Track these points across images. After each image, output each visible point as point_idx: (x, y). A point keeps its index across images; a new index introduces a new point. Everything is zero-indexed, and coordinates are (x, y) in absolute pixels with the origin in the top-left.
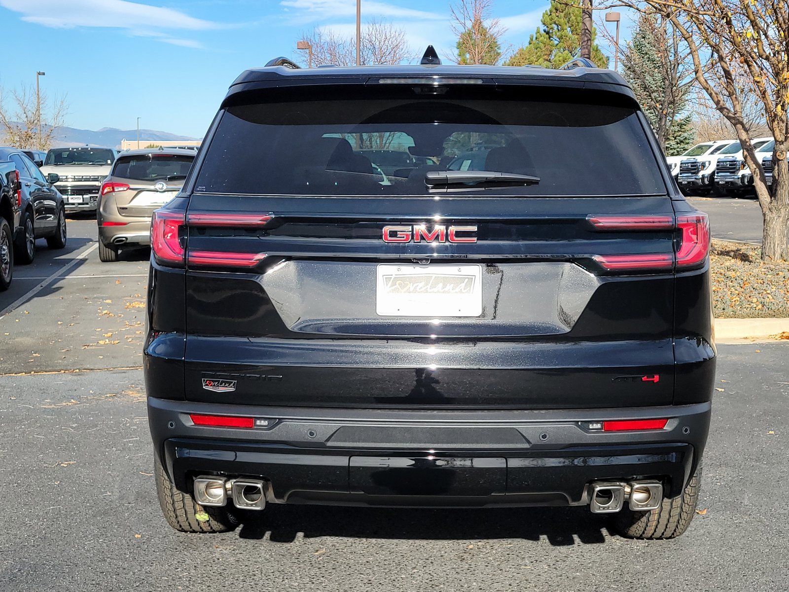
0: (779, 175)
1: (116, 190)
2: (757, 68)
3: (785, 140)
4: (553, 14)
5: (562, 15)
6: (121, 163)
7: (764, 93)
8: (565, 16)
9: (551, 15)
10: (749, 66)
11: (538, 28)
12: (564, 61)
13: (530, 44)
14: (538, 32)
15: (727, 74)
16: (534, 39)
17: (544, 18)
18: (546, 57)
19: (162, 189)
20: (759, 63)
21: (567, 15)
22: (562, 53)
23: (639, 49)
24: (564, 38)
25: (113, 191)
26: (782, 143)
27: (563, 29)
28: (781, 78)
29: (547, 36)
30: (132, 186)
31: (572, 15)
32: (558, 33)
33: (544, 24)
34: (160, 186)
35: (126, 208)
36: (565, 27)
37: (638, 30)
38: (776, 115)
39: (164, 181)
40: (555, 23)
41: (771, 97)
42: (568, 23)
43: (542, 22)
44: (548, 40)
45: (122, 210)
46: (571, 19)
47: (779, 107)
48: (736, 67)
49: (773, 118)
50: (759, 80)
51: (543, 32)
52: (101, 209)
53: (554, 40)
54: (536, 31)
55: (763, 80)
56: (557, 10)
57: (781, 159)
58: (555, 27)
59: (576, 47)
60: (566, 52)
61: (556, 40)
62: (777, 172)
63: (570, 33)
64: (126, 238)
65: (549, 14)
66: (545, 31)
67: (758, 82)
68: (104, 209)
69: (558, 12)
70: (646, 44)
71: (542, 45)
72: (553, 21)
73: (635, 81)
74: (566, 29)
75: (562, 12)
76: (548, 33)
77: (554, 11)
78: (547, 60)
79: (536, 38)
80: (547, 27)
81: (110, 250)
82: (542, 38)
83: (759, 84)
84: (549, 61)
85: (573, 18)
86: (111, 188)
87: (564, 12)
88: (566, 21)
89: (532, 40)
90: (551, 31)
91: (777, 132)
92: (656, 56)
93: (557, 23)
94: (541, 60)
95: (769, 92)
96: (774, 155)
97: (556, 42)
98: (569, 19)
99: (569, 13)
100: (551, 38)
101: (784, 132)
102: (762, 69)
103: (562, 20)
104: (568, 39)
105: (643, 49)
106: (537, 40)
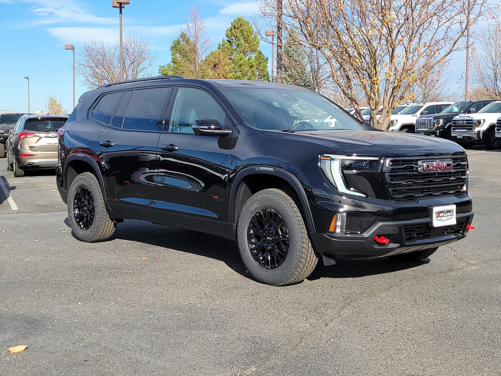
0: (373, 125)
1: (27, 137)
2: (361, 74)
3: (376, 109)
4: (233, 31)
5: (239, 31)
6: (28, 122)
7: (365, 87)
8: (240, 32)
9: (231, 31)
10: (358, 75)
11: (224, 39)
12: (241, 60)
13: (219, 49)
14: (224, 41)
15: (347, 76)
16: (221, 45)
17: (227, 33)
18: (229, 57)
19: (54, 136)
20: (362, 72)
21: (242, 31)
22: (239, 55)
23: (287, 54)
24: (240, 45)
25: (26, 137)
26: (374, 110)
27: (239, 40)
28: (372, 80)
29: (230, 44)
30: (36, 135)
31: (244, 31)
32: (236, 43)
33: (227, 36)
34: (53, 134)
35: (34, 147)
36: (240, 39)
37: (286, 42)
38: (370, 97)
39: (54, 131)
40: (234, 36)
41: (368, 89)
42: (242, 36)
43: (226, 35)
44: (230, 47)
45: (31, 148)
46: (244, 34)
47: (372, 93)
48: (351, 74)
49: (370, 98)
50: (363, 81)
51: (227, 41)
52: (19, 148)
53: (233, 46)
54: (222, 41)
55: (364, 81)
56: (235, 28)
57: (374, 117)
58: (234, 38)
59: (247, 51)
60: (242, 54)
61: (235, 46)
62: (372, 124)
63: (244, 42)
64: (34, 163)
65: (230, 30)
66: (228, 41)
67: (363, 82)
68: (21, 147)
69: (236, 29)
70: (291, 51)
71: (226, 50)
72: (233, 35)
73: (286, 73)
74: (241, 40)
75: (238, 29)
76: (230, 42)
77: (234, 28)
78: (230, 59)
79: (223, 45)
80: (229, 38)
81: (21, 170)
82: (226, 45)
83: (363, 83)
84: (231, 59)
85: (245, 33)
86: (25, 136)
87: (240, 29)
88: (241, 35)
89: (220, 46)
90: (231, 41)
91: (372, 105)
92: (297, 58)
93: (235, 36)
94: (226, 59)
95: (367, 85)
96: (371, 116)
97: (235, 48)
98: (243, 34)
99: (243, 30)
100: (232, 45)
101: (375, 105)
102: (364, 75)
103: (239, 35)
104: (242, 46)
105: (290, 53)
106: (223, 46)
